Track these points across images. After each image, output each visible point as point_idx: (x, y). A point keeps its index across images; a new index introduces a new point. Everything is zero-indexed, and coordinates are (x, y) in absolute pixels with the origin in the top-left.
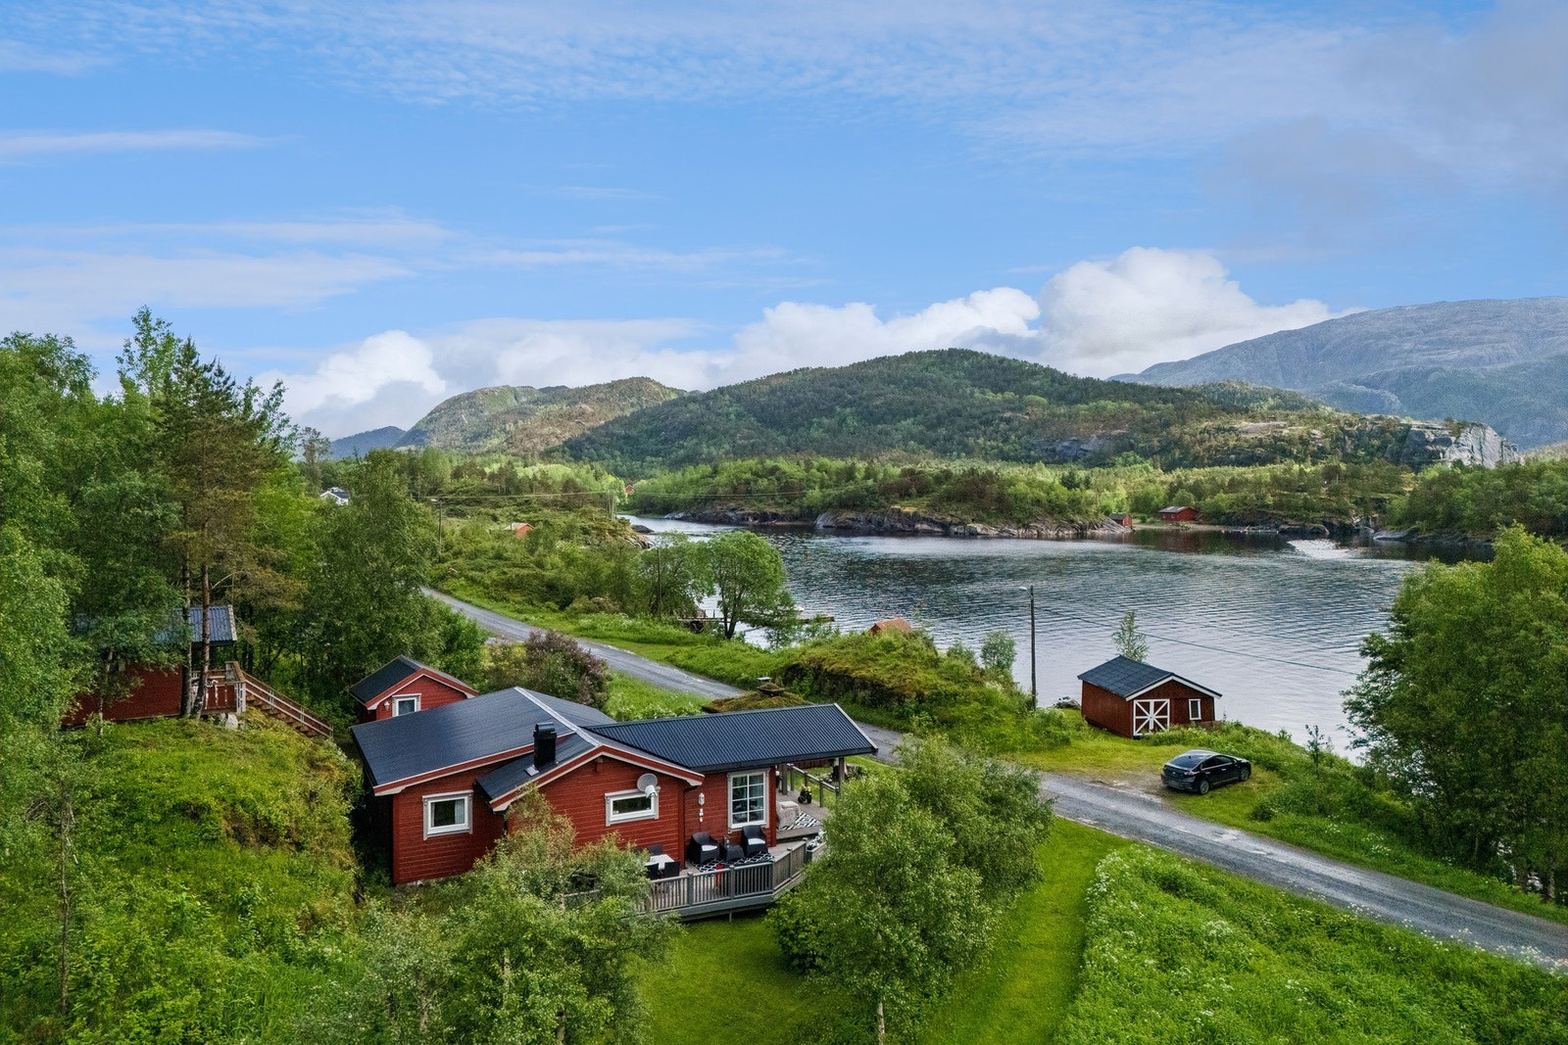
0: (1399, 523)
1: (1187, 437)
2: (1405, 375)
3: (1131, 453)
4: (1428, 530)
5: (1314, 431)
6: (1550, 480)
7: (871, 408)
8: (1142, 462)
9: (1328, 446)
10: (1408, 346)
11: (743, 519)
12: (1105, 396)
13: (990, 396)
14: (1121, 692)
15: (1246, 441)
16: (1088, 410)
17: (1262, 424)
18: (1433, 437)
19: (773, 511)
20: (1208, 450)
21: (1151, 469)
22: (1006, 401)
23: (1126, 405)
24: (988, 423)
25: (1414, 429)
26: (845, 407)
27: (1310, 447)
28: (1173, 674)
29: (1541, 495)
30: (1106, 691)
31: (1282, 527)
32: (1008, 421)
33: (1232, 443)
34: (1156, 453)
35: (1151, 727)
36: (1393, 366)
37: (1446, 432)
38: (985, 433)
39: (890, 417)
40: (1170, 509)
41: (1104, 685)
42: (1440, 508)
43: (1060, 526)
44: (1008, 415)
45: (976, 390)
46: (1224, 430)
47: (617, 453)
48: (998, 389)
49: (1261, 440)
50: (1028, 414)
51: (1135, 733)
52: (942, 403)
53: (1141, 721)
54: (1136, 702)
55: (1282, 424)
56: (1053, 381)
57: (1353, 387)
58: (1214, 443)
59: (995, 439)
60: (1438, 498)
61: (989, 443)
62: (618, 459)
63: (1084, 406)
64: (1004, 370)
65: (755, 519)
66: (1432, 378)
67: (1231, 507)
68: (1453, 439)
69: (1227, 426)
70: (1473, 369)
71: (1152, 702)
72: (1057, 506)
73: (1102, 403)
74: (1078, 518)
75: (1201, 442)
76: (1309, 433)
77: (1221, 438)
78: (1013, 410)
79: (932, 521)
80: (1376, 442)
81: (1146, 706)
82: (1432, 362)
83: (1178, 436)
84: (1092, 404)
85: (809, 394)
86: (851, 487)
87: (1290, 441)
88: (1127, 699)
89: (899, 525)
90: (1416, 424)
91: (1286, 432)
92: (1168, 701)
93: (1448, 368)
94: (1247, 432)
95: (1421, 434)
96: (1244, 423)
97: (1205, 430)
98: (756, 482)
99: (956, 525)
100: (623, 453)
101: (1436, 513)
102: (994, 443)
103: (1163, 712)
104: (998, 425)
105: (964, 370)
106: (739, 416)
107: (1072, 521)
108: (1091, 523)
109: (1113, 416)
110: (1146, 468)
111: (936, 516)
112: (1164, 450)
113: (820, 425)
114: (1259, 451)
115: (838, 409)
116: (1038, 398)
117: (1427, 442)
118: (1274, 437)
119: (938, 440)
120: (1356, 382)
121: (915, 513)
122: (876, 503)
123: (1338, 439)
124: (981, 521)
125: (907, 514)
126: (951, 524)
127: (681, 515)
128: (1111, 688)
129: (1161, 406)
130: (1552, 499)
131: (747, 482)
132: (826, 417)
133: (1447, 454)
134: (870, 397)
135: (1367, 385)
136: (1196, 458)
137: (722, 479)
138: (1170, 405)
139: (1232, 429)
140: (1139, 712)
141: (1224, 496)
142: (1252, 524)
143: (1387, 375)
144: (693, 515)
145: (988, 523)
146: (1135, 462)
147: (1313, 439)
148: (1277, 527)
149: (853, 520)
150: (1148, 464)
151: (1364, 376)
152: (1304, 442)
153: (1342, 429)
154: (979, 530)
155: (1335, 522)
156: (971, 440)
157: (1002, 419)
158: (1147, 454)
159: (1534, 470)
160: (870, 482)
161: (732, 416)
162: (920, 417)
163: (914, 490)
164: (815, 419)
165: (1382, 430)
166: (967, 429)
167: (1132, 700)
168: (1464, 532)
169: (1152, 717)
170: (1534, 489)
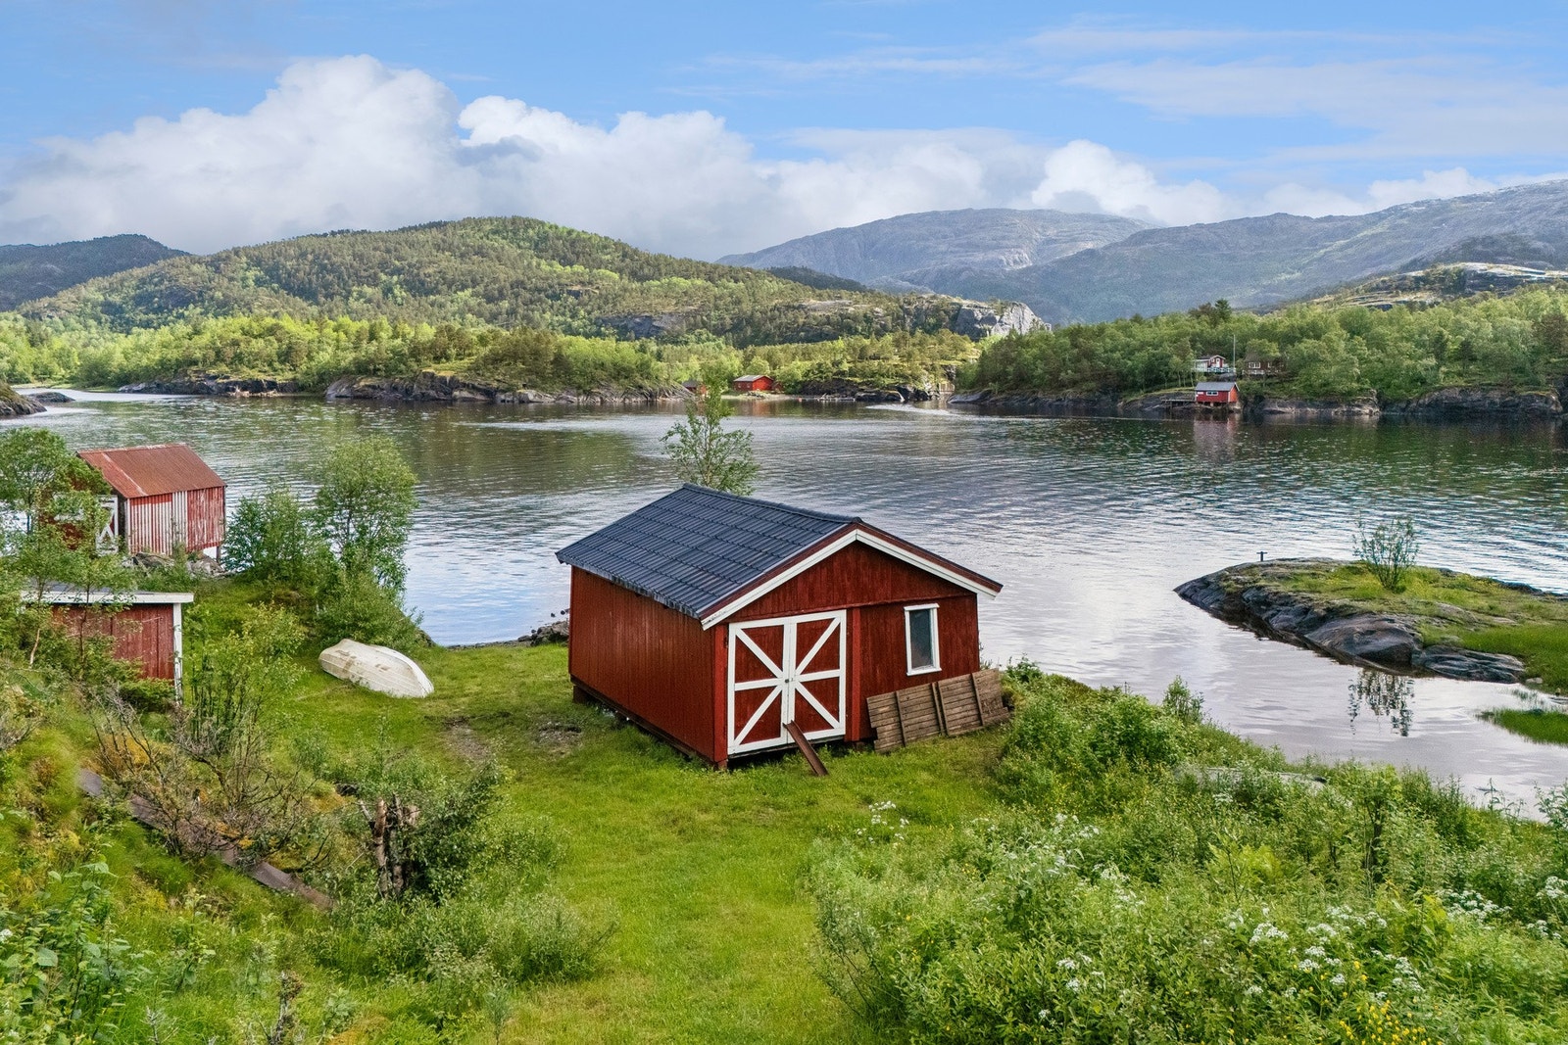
0: (972, 386)
1: (758, 314)
2: (941, 274)
3: (703, 331)
4: (1001, 392)
5: (877, 309)
6: (1112, 337)
7: (422, 276)
8: (714, 340)
9: (890, 325)
10: (943, 248)
11: (228, 389)
12: (678, 274)
13: (558, 268)
14: (682, 598)
15: (815, 318)
16: (661, 286)
17: (829, 302)
18: (980, 316)
19: (269, 378)
20: (779, 327)
21: (724, 346)
22: (574, 273)
23: (699, 282)
24: (556, 297)
25: (965, 307)
26: (392, 275)
27: (874, 325)
28: (856, 523)
29: (1106, 352)
30: (639, 596)
31: (858, 394)
32: (577, 294)
33: (801, 321)
34: (728, 331)
35: (788, 715)
36: (932, 266)
37: (992, 311)
38: (552, 307)
39: (445, 287)
40: (744, 378)
41: (630, 576)
42: (1010, 369)
43: (627, 393)
44: (576, 288)
45: (543, 262)
46: (794, 308)
47: (92, 322)
48: (566, 261)
49: (828, 317)
50: (598, 288)
51: (735, 745)
52: (505, 274)
53: (756, 697)
54: (736, 630)
55: (847, 302)
56: (625, 255)
57: (900, 283)
58: (784, 320)
59: (563, 314)
60: (1007, 360)
61: (556, 318)
62: (93, 330)
63: (657, 283)
64: (573, 243)
65: (244, 389)
66: (964, 276)
67: (806, 375)
68: (998, 318)
69: (796, 304)
70: (995, 270)
71: (790, 624)
72: (624, 369)
73: (675, 279)
74: (646, 383)
75: (772, 319)
76: (872, 312)
77: (790, 315)
78: (582, 283)
79: (474, 387)
80: (932, 321)
81: (771, 641)
82: (963, 263)
83: (749, 313)
84: (665, 281)
85: (348, 258)
86: (373, 347)
87: (855, 319)
88: (708, 623)
89: (432, 393)
90: (966, 303)
91: (851, 309)
92: (839, 617)
93: (976, 269)
94: (815, 310)
95: (970, 313)
96: (812, 301)
97: (776, 308)
98: (248, 342)
99: (504, 392)
100: (100, 323)
101: (1007, 374)
102: (561, 318)
103: (827, 659)
104: (566, 300)
105: (530, 240)
106: (258, 282)
107: (641, 387)
108: (661, 390)
109: (685, 293)
110: (718, 346)
111: (479, 381)
112: (736, 328)
113: (361, 295)
114: (827, 328)
115: (384, 277)
116: (608, 272)
117: (976, 321)
118: (841, 315)
119: (500, 313)
120: (903, 279)
121: (452, 378)
122: (403, 367)
123: (898, 318)
124: (533, 387)
125: (443, 379)
126: (497, 390)
127: (142, 386)
128: (652, 585)
129: (732, 284)
130: (1117, 355)
131: (235, 343)
132: (369, 285)
133: (993, 332)
134: (421, 265)
135: (911, 281)
136: (767, 336)
137: (204, 339)
138: (741, 284)
139: (800, 307)
140: (749, 667)
141: (799, 363)
142: (829, 393)
143: (927, 273)
144: (158, 385)
145: (543, 389)
146: (708, 339)
147: (877, 317)
148: (853, 395)
149: (374, 387)
150: (721, 341)
151: (908, 273)
152: (868, 320)
153: (901, 307)
154: (531, 397)
155: (910, 389)
156: (537, 315)
157: (570, 293)
158: (719, 331)
159: (1095, 329)
160: (399, 341)
161: (251, 282)
162: (480, 289)
163: (453, 352)
164: (355, 288)
165: (937, 309)
166: (532, 302)
167: (724, 625)
168: (1034, 392)
169: (789, 680)
170: (1098, 346)
